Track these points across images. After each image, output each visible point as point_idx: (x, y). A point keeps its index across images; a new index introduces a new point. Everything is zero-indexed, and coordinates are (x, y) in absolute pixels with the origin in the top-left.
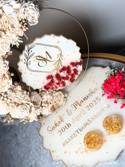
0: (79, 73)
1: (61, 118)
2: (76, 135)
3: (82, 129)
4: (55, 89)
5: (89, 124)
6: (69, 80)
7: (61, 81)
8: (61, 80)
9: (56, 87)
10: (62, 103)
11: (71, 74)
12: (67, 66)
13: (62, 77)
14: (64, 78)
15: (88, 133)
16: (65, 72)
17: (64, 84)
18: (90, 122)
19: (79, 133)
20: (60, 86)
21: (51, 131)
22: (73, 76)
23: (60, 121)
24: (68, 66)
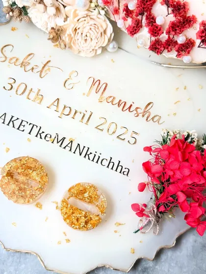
0: (186, 59)
1: (46, 68)
2: (22, 128)
3: (43, 135)
4: (110, 9)
5: (64, 145)
6: (153, 39)
7: (139, 17)
8: (142, 14)
9: (116, 11)
10: (85, 49)
11: (171, 36)
12: (190, 14)
13: (150, 14)
14: (151, 20)
15: (35, 161)
16: (172, 18)
17: (134, 30)
18: (68, 148)
19: (30, 133)
20: (125, 19)
21: (4, 59)
22: (170, 44)
23: (40, 69)
24: (194, 16)
